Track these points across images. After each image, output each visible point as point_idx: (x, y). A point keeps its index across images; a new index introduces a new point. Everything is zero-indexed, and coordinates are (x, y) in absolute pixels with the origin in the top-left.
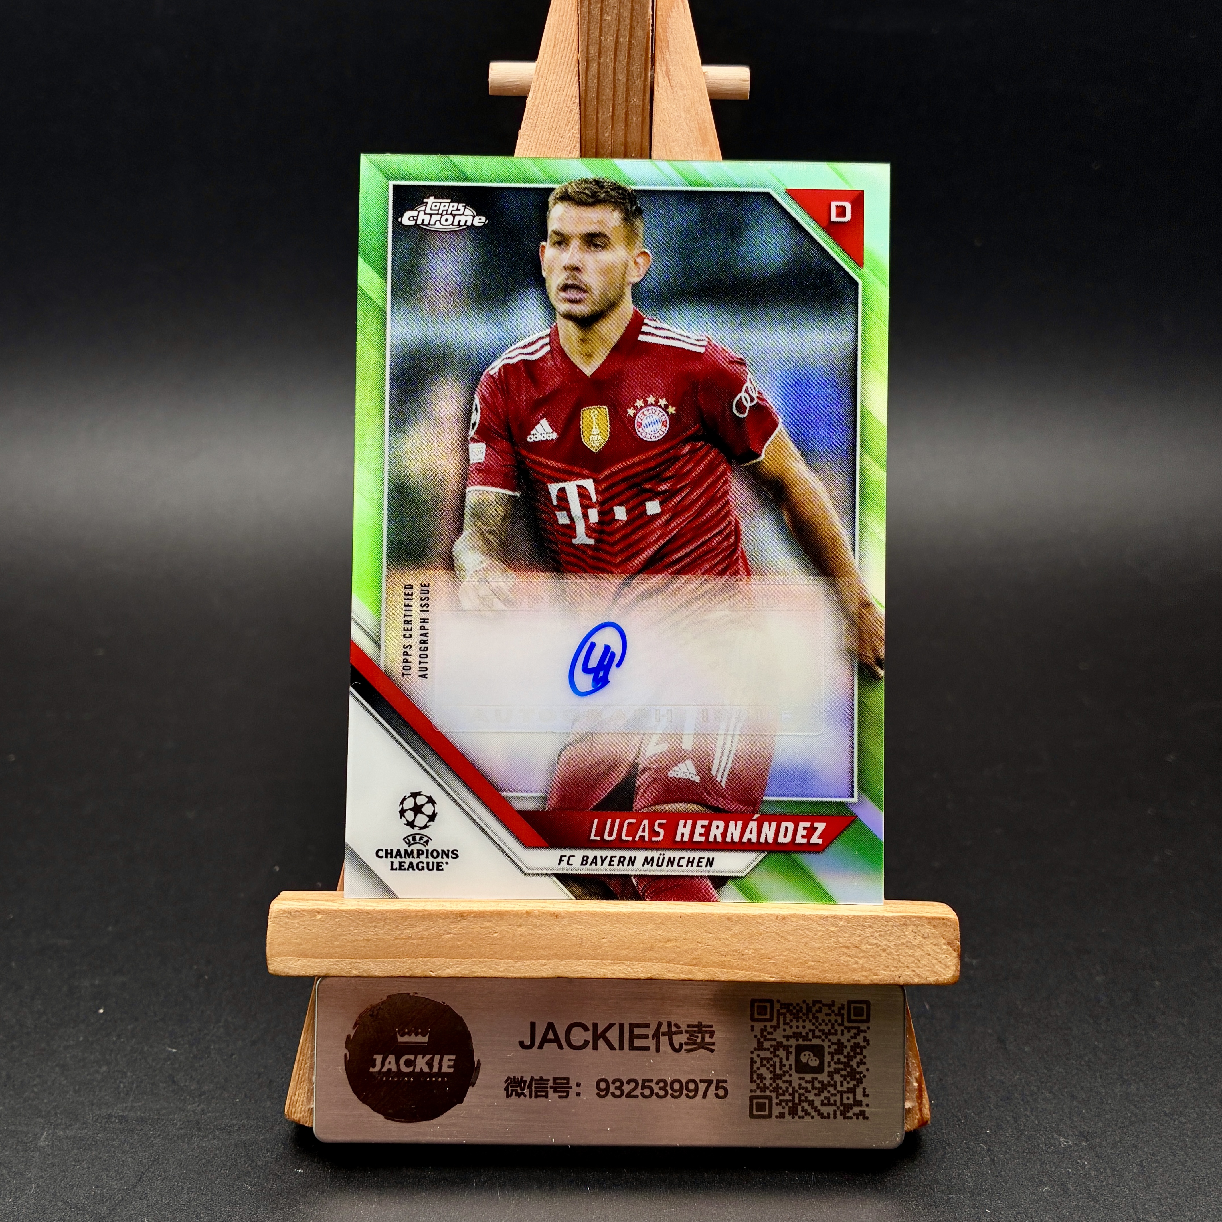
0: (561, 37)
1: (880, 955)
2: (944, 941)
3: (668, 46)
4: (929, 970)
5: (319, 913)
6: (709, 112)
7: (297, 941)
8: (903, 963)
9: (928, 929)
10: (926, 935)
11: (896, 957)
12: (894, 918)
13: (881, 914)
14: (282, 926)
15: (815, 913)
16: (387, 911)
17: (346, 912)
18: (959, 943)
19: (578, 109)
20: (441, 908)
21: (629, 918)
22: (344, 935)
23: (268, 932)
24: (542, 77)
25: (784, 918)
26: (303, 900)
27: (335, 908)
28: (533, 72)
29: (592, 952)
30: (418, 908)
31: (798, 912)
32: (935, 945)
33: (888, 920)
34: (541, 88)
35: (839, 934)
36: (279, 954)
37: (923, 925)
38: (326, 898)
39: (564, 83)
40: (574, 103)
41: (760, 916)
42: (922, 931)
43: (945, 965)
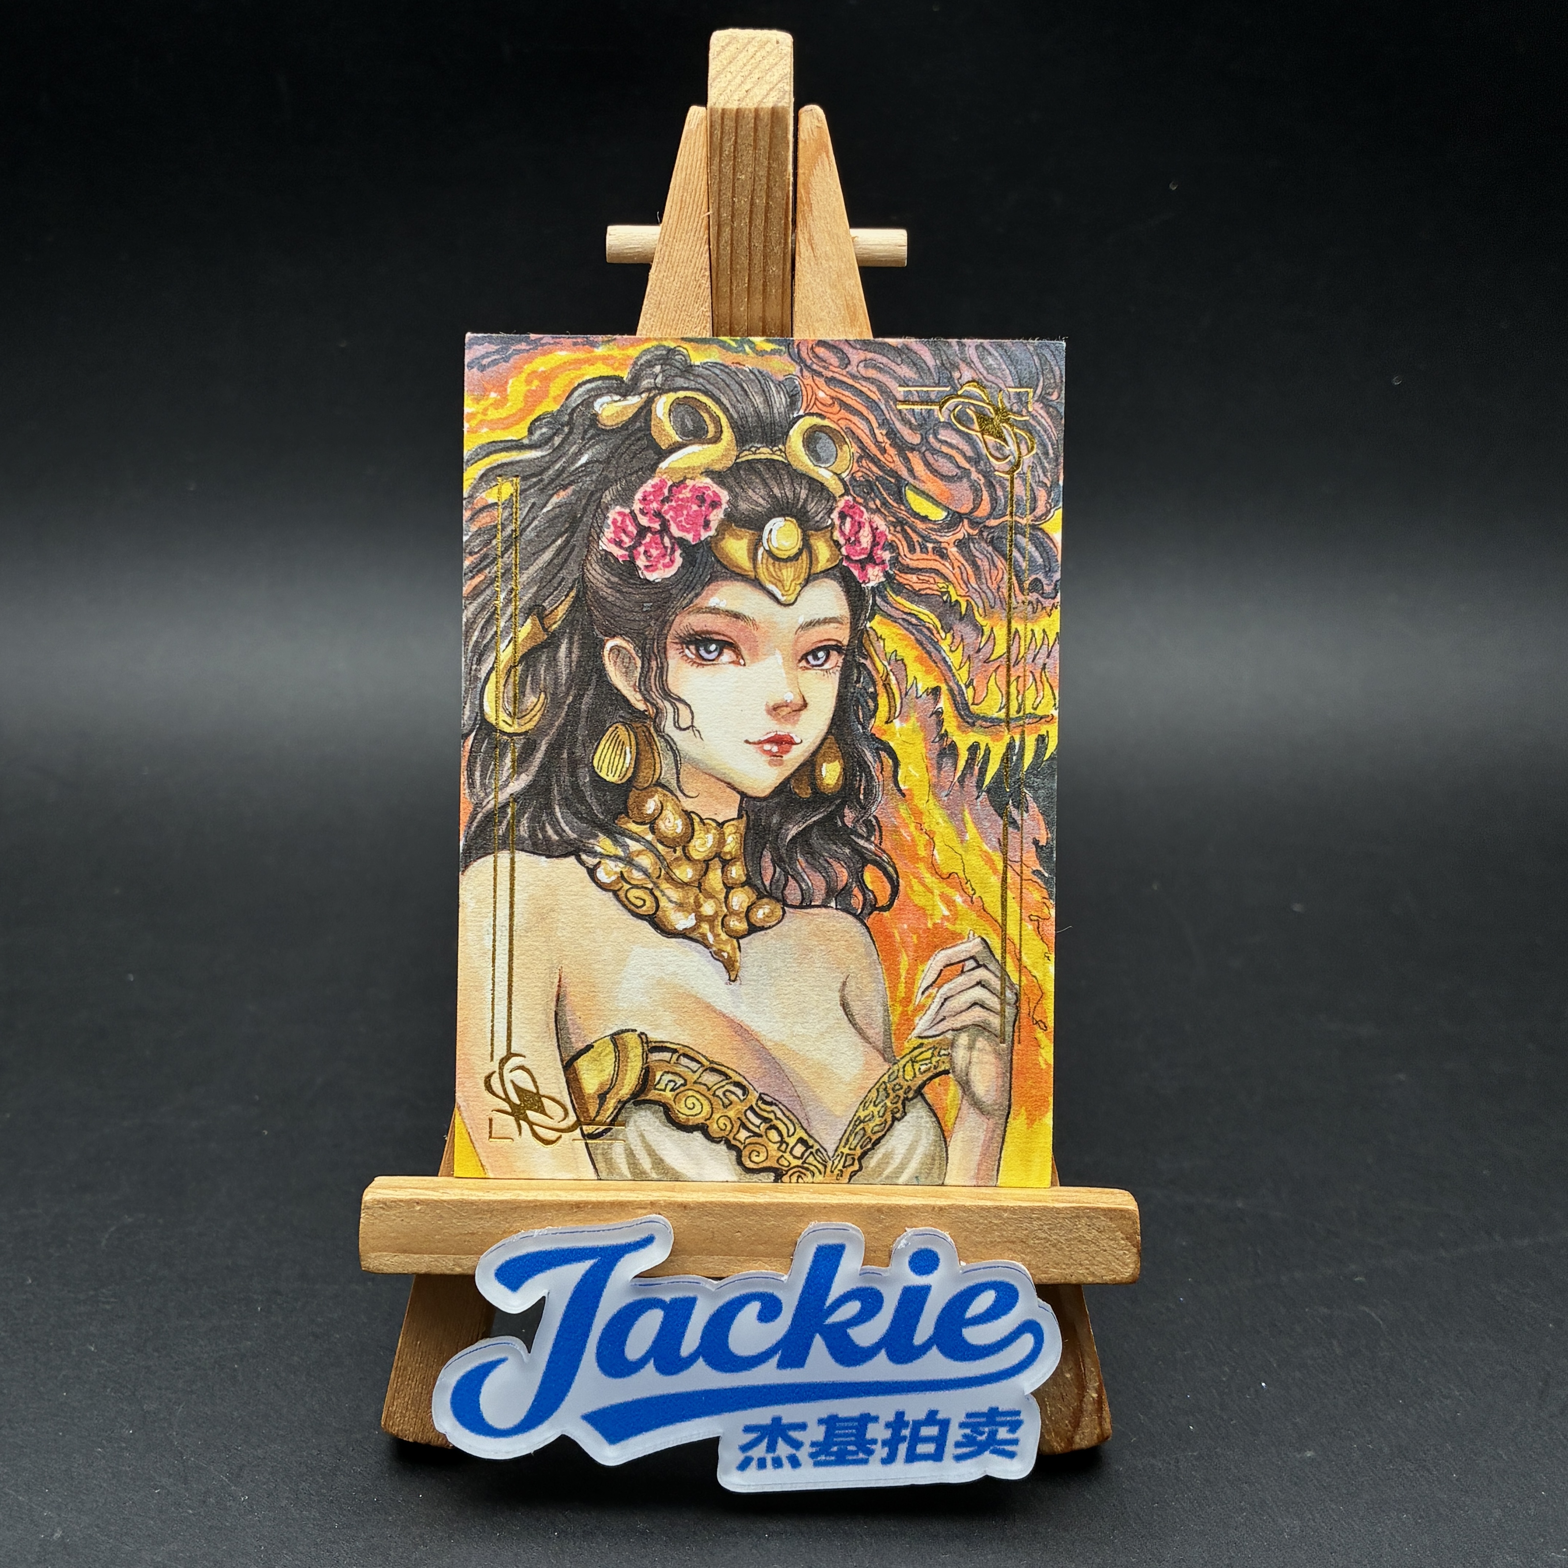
0: (688, 199)
1: (1049, 1252)
2: (1122, 1235)
3: (811, 210)
4: (1104, 1268)
5: (418, 1203)
6: (857, 285)
7: (393, 1235)
8: (1075, 1260)
9: (1104, 1222)
10: (1102, 1229)
11: (1067, 1253)
12: (1066, 1208)
13: (1051, 1205)
14: (376, 1219)
15: (976, 1204)
16: (495, 1202)
17: (448, 1202)
18: (1139, 1238)
19: (709, 283)
20: (555, 1198)
21: (766, 1209)
22: (447, 1229)
23: (361, 1226)
24: (667, 245)
25: (941, 1209)
26: (401, 1188)
27: (435, 1198)
28: (657, 237)
29: (724, 1248)
30: (529, 1199)
31: (958, 1203)
32: (1112, 1240)
33: (1058, 1211)
34: (666, 259)
35: (1003, 1227)
36: (374, 1250)
37: (1098, 1218)
38: (425, 1186)
39: (692, 253)
40: (704, 276)
41: (915, 1208)
42: (1097, 1224)
43: (1124, 1263)
